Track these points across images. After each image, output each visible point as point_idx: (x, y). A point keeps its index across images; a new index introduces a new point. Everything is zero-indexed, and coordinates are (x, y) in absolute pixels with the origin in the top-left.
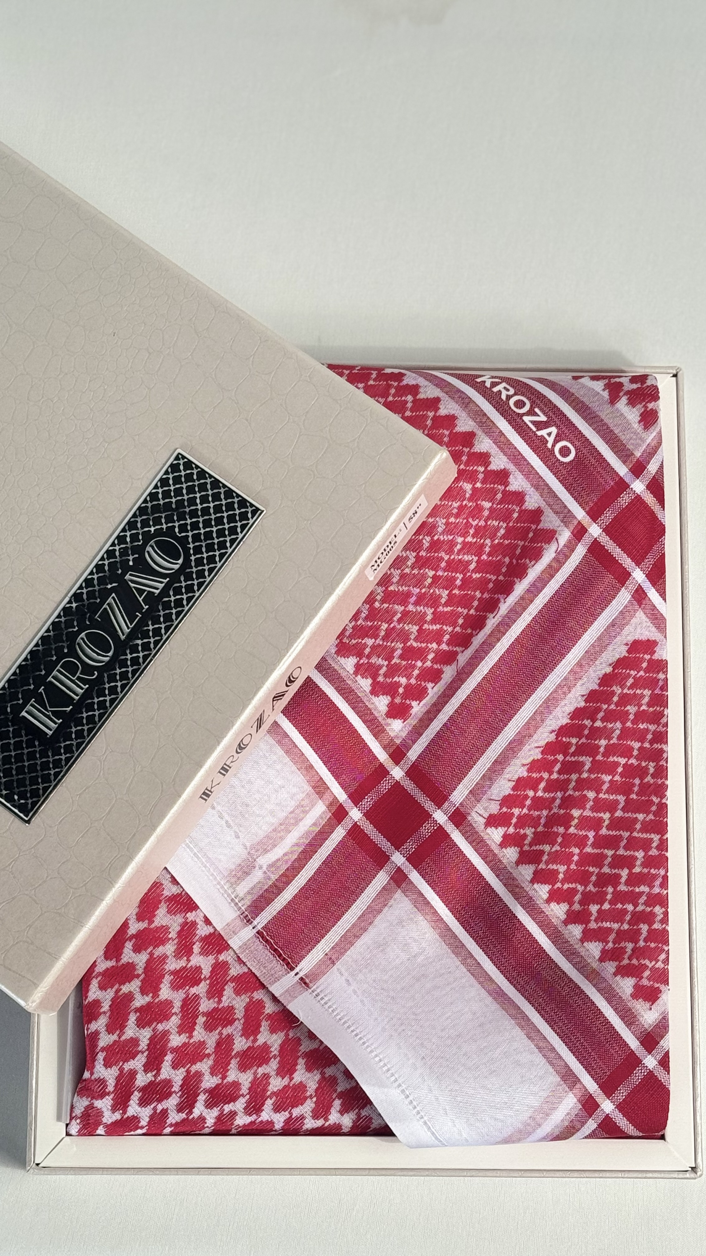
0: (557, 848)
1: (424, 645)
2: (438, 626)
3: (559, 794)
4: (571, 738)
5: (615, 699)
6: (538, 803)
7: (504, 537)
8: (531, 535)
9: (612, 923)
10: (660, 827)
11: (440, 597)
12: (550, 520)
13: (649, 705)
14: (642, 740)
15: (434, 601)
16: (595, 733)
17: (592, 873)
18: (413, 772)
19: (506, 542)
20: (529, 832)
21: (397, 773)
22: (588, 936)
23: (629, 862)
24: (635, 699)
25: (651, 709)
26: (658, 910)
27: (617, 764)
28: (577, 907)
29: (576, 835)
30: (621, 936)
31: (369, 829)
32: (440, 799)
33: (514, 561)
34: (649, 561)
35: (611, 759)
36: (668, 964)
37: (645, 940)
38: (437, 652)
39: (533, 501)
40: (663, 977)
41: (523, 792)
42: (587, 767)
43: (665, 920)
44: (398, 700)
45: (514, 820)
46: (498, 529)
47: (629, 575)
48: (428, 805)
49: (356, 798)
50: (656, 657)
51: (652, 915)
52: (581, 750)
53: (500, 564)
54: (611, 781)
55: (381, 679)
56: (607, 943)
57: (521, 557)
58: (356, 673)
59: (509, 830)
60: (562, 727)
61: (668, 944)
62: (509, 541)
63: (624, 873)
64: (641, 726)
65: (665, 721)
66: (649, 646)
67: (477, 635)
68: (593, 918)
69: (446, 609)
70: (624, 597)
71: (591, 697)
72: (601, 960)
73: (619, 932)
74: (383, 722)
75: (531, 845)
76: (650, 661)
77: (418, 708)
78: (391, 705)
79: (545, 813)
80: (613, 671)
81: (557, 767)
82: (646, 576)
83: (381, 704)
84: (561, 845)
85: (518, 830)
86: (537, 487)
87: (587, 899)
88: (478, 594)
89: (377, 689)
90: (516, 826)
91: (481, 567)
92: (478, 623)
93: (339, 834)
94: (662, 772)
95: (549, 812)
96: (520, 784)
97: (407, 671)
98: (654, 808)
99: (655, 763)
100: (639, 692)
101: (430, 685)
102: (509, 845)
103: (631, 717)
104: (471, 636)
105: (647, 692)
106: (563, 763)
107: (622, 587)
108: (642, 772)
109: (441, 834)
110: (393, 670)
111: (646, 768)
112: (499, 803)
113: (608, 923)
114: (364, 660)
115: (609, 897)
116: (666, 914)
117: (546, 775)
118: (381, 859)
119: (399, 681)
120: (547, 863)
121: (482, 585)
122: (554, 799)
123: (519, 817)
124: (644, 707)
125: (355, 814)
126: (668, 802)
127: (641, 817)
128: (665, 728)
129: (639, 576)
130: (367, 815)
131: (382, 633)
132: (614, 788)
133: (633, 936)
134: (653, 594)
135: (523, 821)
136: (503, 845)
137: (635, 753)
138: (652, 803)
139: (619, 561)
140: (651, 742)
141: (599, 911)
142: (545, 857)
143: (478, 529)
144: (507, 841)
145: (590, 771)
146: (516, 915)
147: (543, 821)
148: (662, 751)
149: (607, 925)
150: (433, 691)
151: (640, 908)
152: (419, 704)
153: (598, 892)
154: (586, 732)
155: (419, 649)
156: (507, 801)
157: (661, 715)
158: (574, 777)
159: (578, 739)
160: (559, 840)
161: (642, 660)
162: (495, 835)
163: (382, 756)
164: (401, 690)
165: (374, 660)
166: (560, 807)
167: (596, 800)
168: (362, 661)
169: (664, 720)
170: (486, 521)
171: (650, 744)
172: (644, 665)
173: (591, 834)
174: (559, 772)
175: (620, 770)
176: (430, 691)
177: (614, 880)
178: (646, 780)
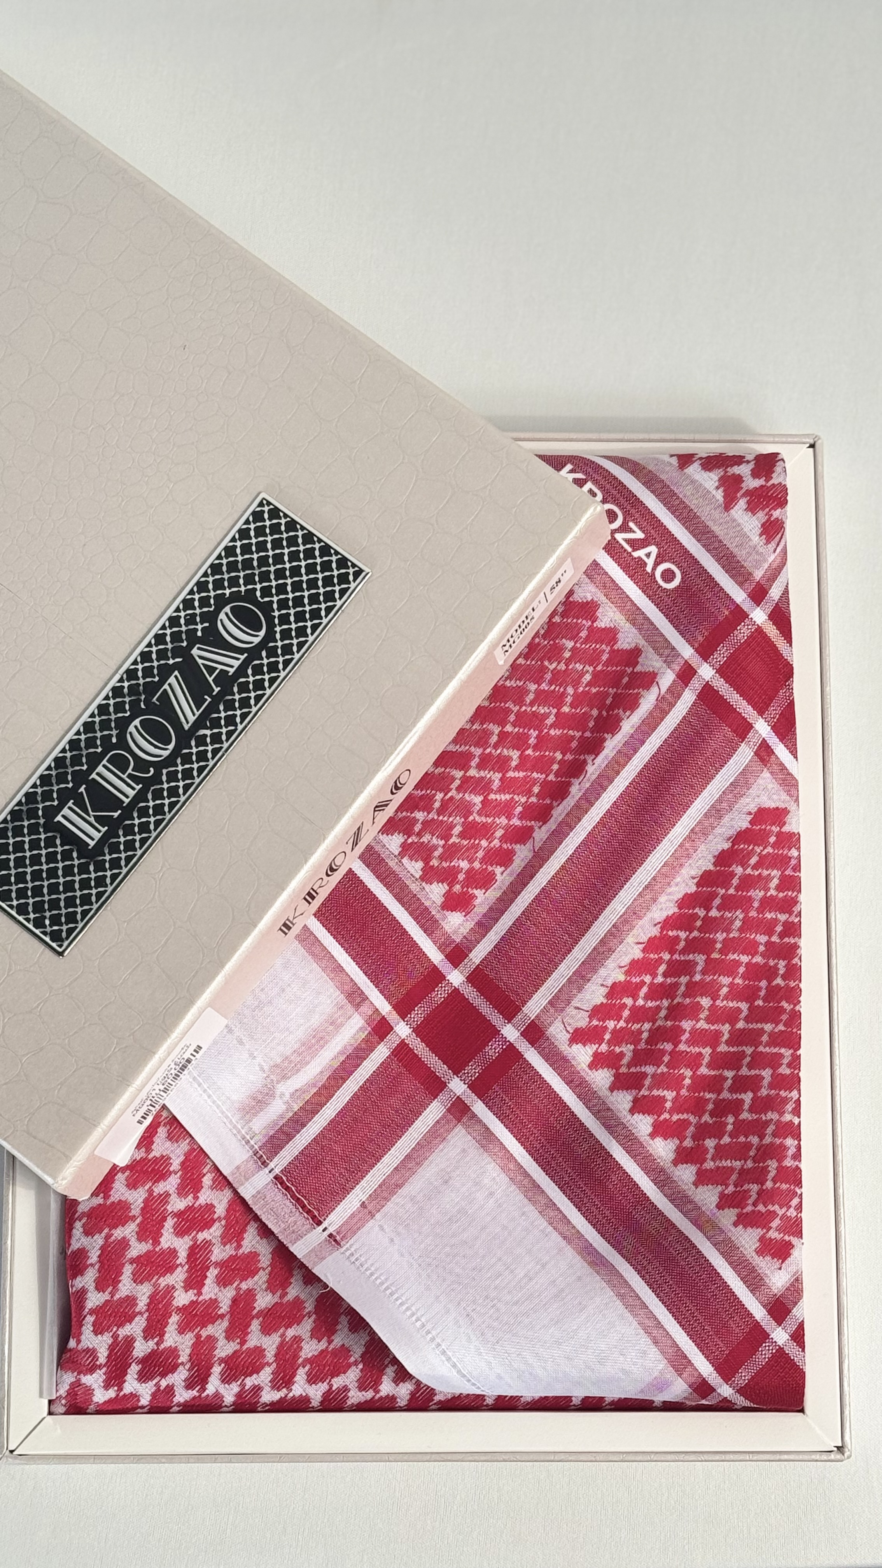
0: (663, 1069)
1: (490, 820)
2: (508, 797)
3: (665, 1003)
4: (679, 931)
5: (735, 881)
6: (638, 1015)
7: (589, 684)
8: (626, 680)
9: (733, 1161)
10: (793, 1041)
11: (510, 758)
12: (650, 661)
13: (779, 888)
14: (770, 932)
15: (502, 764)
16: (710, 924)
17: (709, 1100)
18: (476, 978)
19: (594, 690)
20: (627, 1049)
21: (456, 978)
22: (702, 1178)
23: (753, 1084)
24: (761, 882)
25: (781, 895)
26: (790, 1142)
27: (738, 963)
28: (688, 1143)
29: (687, 1053)
30: (745, 1176)
31: (420, 1048)
32: (510, 1011)
33: (604, 713)
34: (774, 710)
35: (731, 957)
36: (801, 1212)
37: (774, 1181)
38: (507, 828)
39: (628, 638)
40: (795, 1227)
41: (619, 1001)
42: (699, 968)
43: (797, 1156)
44: (457, 888)
45: (607, 1037)
46: (582, 674)
47: (750, 727)
48: (496, 1019)
49: (403, 1009)
50: (786, 829)
51: (783, 1148)
52: (692, 946)
53: (586, 717)
54: (731, 985)
55: (435, 863)
56: (727, 1186)
57: (611, 707)
58: (402, 854)
59: (601, 1047)
60: (668, 918)
61: (801, 1187)
62: (597, 689)
63: (747, 1097)
64: (769, 916)
65: (799, 910)
66: (778, 815)
67: (558, 805)
68: (709, 1156)
69: (516, 774)
70: (744, 754)
71: (706, 879)
72: (720, 1207)
73: (742, 1172)
74: (438, 916)
75: (629, 1066)
76: (779, 835)
77: (483, 899)
78: (448, 896)
79: (647, 1026)
80: (733, 846)
81: (662, 968)
82: (772, 729)
83: (435, 893)
84: (668, 1066)
85: (612, 1048)
86: (633, 622)
87: (702, 1132)
88: (559, 756)
89: (428, 875)
90: (609, 1043)
91: (561, 721)
92: (559, 792)
93: (381, 1053)
94: (794, 972)
95: (653, 1025)
96: (615, 990)
97: (469, 853)
98: (784, 1017)
99: (786, 962)
100: (765, 873)
101: (498, 870)
102: (601, 1067)
103: (756, 904)
104: (550, 808)
105: (775, 873)
106: (670, 963)
107: (742, 742)
108: (771, 973)
109: (511, 1054)
110: (451, 852)
111: (776, 968)
112: (588, 1014)
113: (729, 1161)
114: (413, 839)
115: (730, 1127)
116: (799, 1148)
117: (648, 979)
118: (436, 1086)
119: (459, 866)
120: (650, 1089)
121: (563, 744)
122: (658, 1008)
123: (615, 1032)
124: (773, 892)
125: (403, 1030)
126: (802, 1010)
127: (768, 1027)
128: (799, 918)
129: (762, 728)
130: (418, 1031)
131: (437, 805)
132: (735, 993)
133: (759, 1175)
134: (781, 751)
135: (618, 1037)
136: (593, 1065)
137: (762, 948)
138: (782, 1010)
139: (738, 710)
140: (782, 935)
141: (717, 1147)
142: (647, 1082)
143: (556, 673)
144: (598, 1062)
145: (704, 972)
146: (611, 1153)
147: (645, 1035)
148: (796, 947)
149: (728, 1163)
150: (503, 877)
151: (768, 1140)
152: (484, 894)
153: (715, 1123)
154: (699, 923)
155: (484, 825)
156: (597, 1012)
157: (795, 902)
158: (684, 980)
159: (688, 933)
160: (666, 1059)
161: (768, 834)
162: (582, 1055)
163: (435, 956)
164: (461, 877)
165: (426, 838)
166: (666, 1018)
167: (712, 1008)
168: (410, 841)
169: (796, 910)
170: (567, 665)
171: (780, 938)
172: (772, 839)
173: (707, 1051)
174: (665, 975)
175: (742, 970)
176: (499, 877)
177: (735, 1107)
178: (775, 983)
